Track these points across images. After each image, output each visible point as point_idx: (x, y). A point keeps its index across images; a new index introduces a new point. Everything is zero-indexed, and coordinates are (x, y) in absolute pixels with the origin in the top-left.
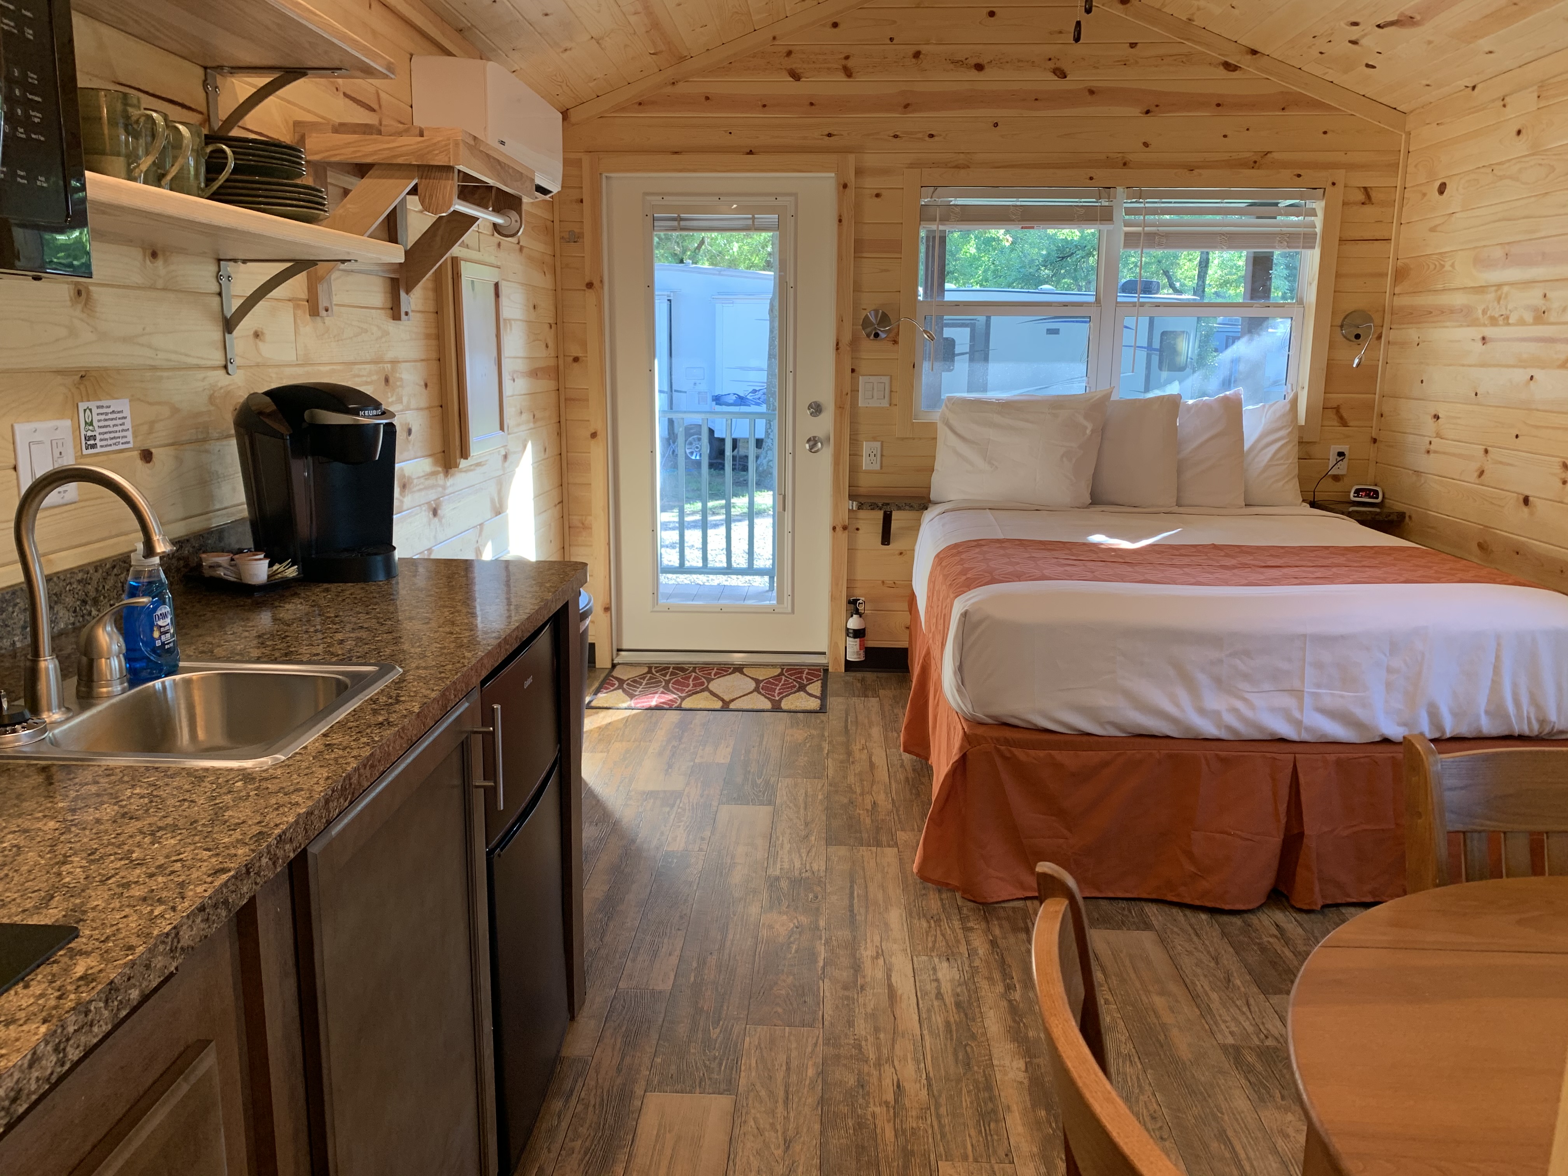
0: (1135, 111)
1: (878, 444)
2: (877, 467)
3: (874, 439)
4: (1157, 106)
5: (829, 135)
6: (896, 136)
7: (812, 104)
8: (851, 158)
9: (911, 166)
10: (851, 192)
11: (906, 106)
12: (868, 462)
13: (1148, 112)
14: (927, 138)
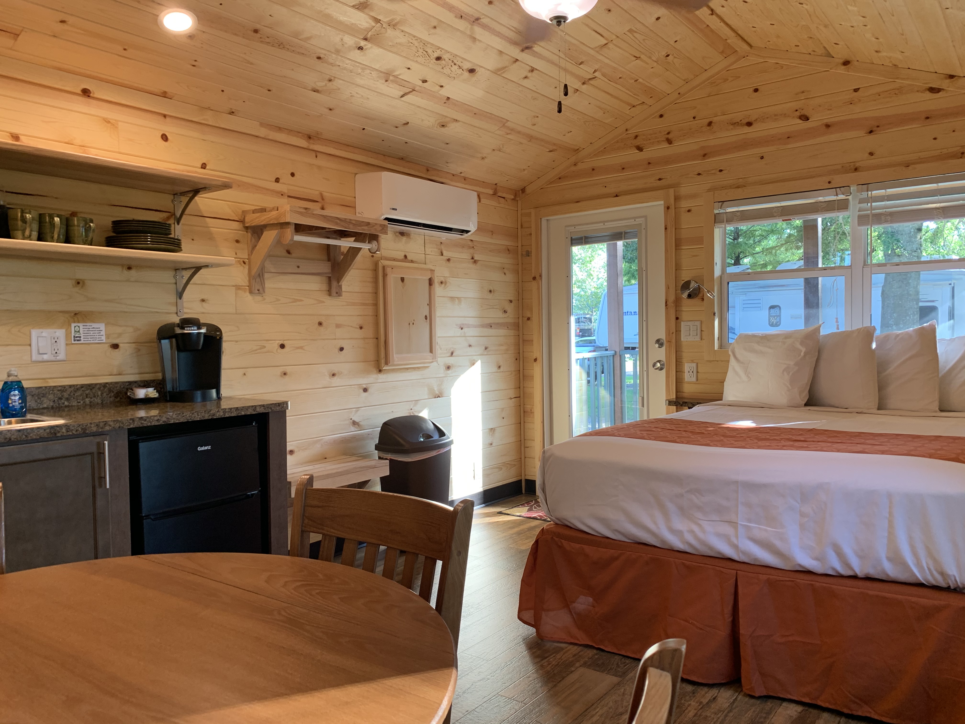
0: (862, 133)
1: (694, 365)
2: (694, 379)
3: (692, 361)
4: (878, 127)
5: (660, 179)
6: (699, 174)
7: (649, 163)
8: (671, 191)
9: (709, 190)
10: (672, 210)
11: (705, 155)
12: (688, 376)
13: (871, 132)
14: (719, 173)
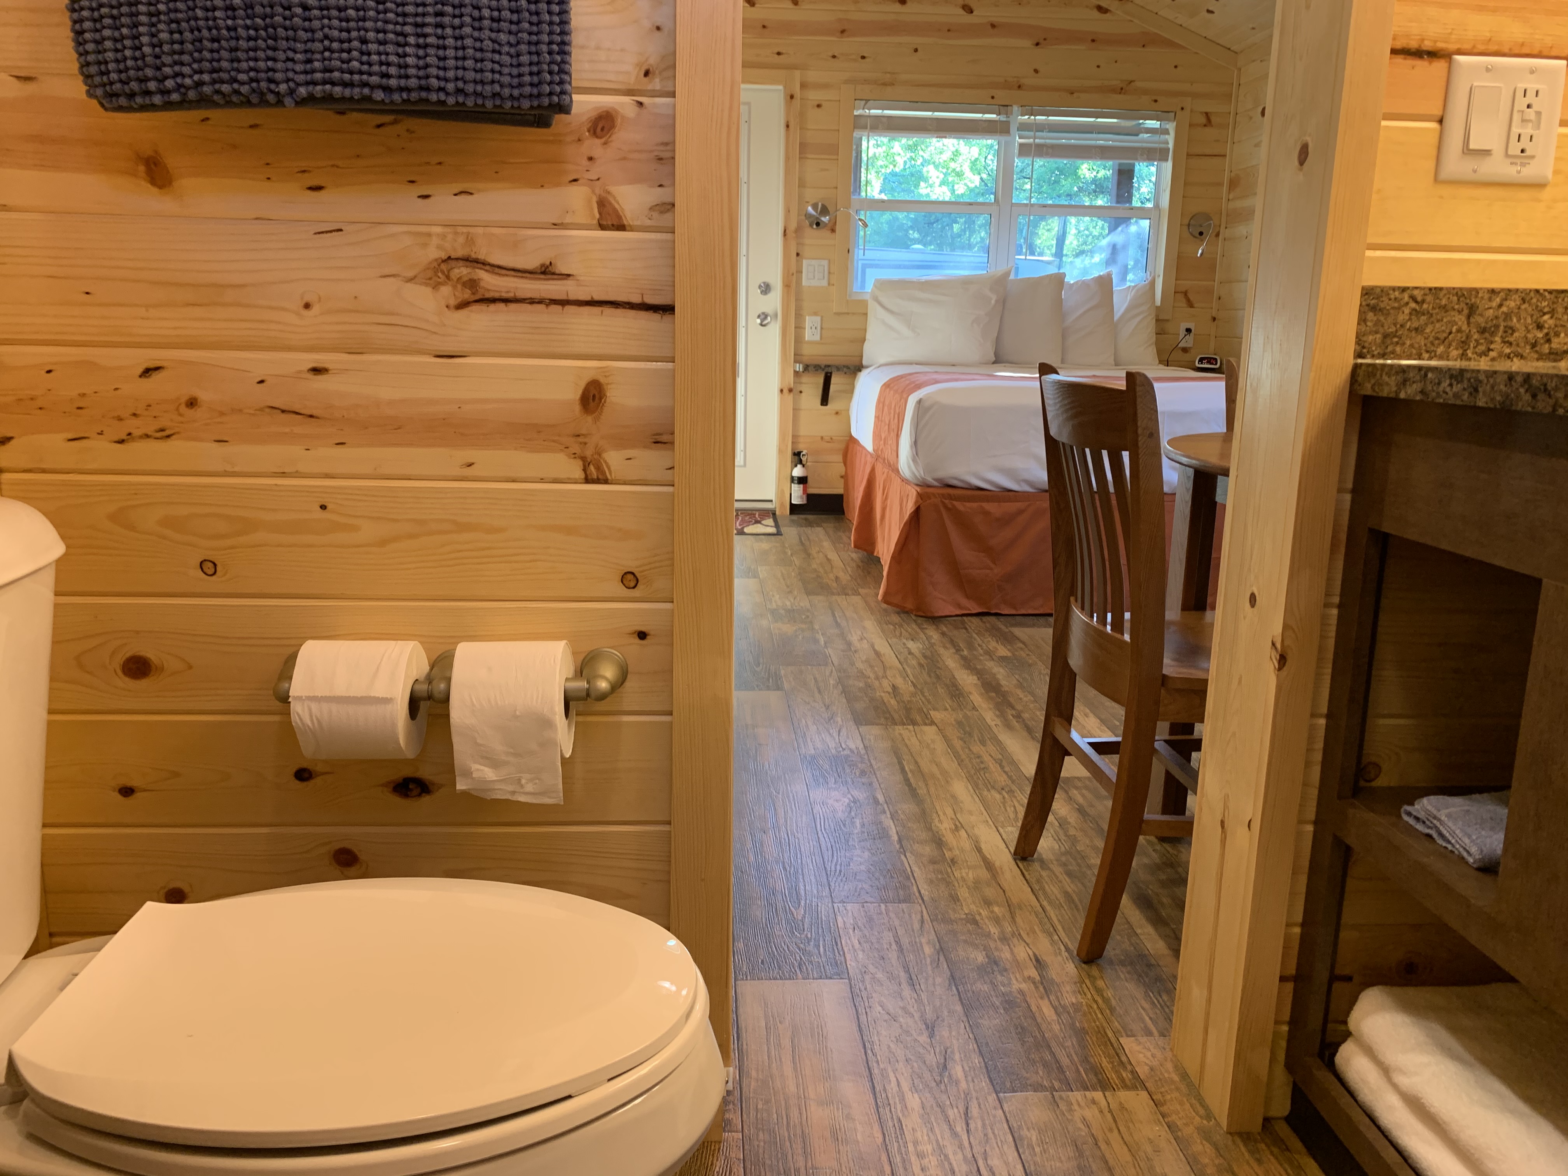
0: (1027, 43)
1: (818, 319)
2: (817, 338)
3: (815, 314)
4: (1045, 39)
5: (779, 54)
6: (834, 57)
7: (764, 27)
8: (797, 74)
9: (847, 82)
10: (797, 102)
11: (843, 32)
12: (811, 334)
13: (1037, 44)
14: (860, 59)
